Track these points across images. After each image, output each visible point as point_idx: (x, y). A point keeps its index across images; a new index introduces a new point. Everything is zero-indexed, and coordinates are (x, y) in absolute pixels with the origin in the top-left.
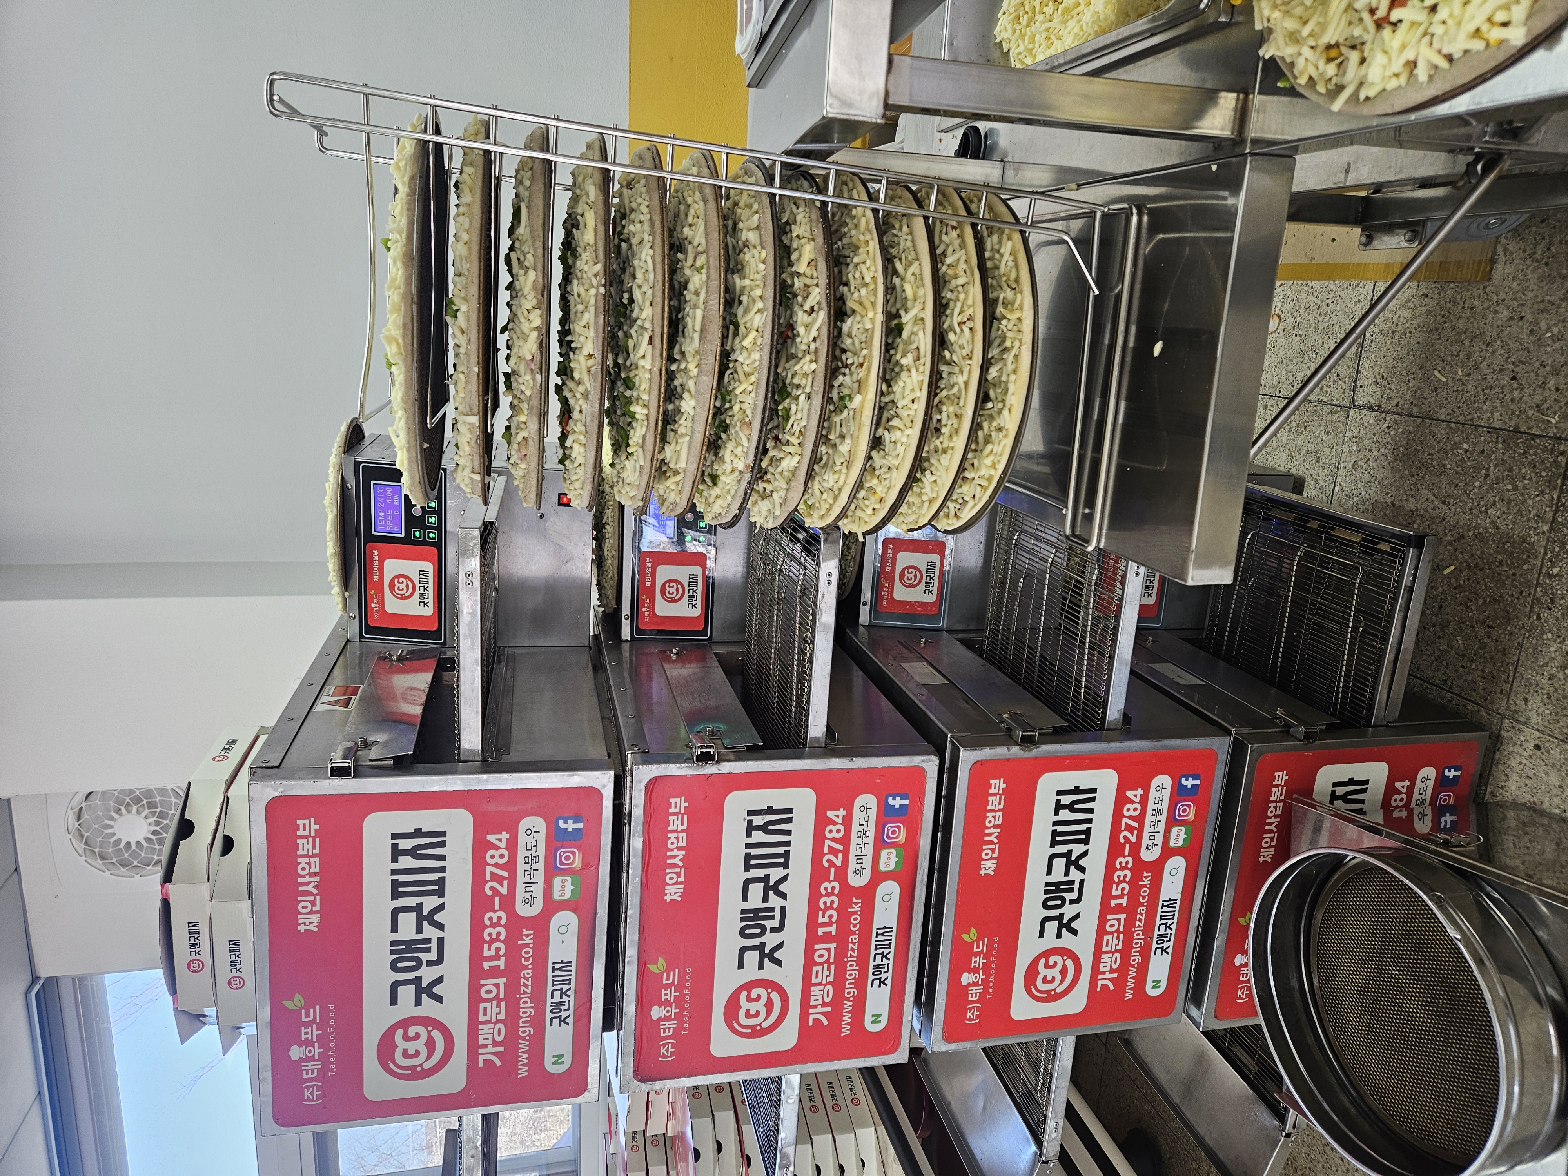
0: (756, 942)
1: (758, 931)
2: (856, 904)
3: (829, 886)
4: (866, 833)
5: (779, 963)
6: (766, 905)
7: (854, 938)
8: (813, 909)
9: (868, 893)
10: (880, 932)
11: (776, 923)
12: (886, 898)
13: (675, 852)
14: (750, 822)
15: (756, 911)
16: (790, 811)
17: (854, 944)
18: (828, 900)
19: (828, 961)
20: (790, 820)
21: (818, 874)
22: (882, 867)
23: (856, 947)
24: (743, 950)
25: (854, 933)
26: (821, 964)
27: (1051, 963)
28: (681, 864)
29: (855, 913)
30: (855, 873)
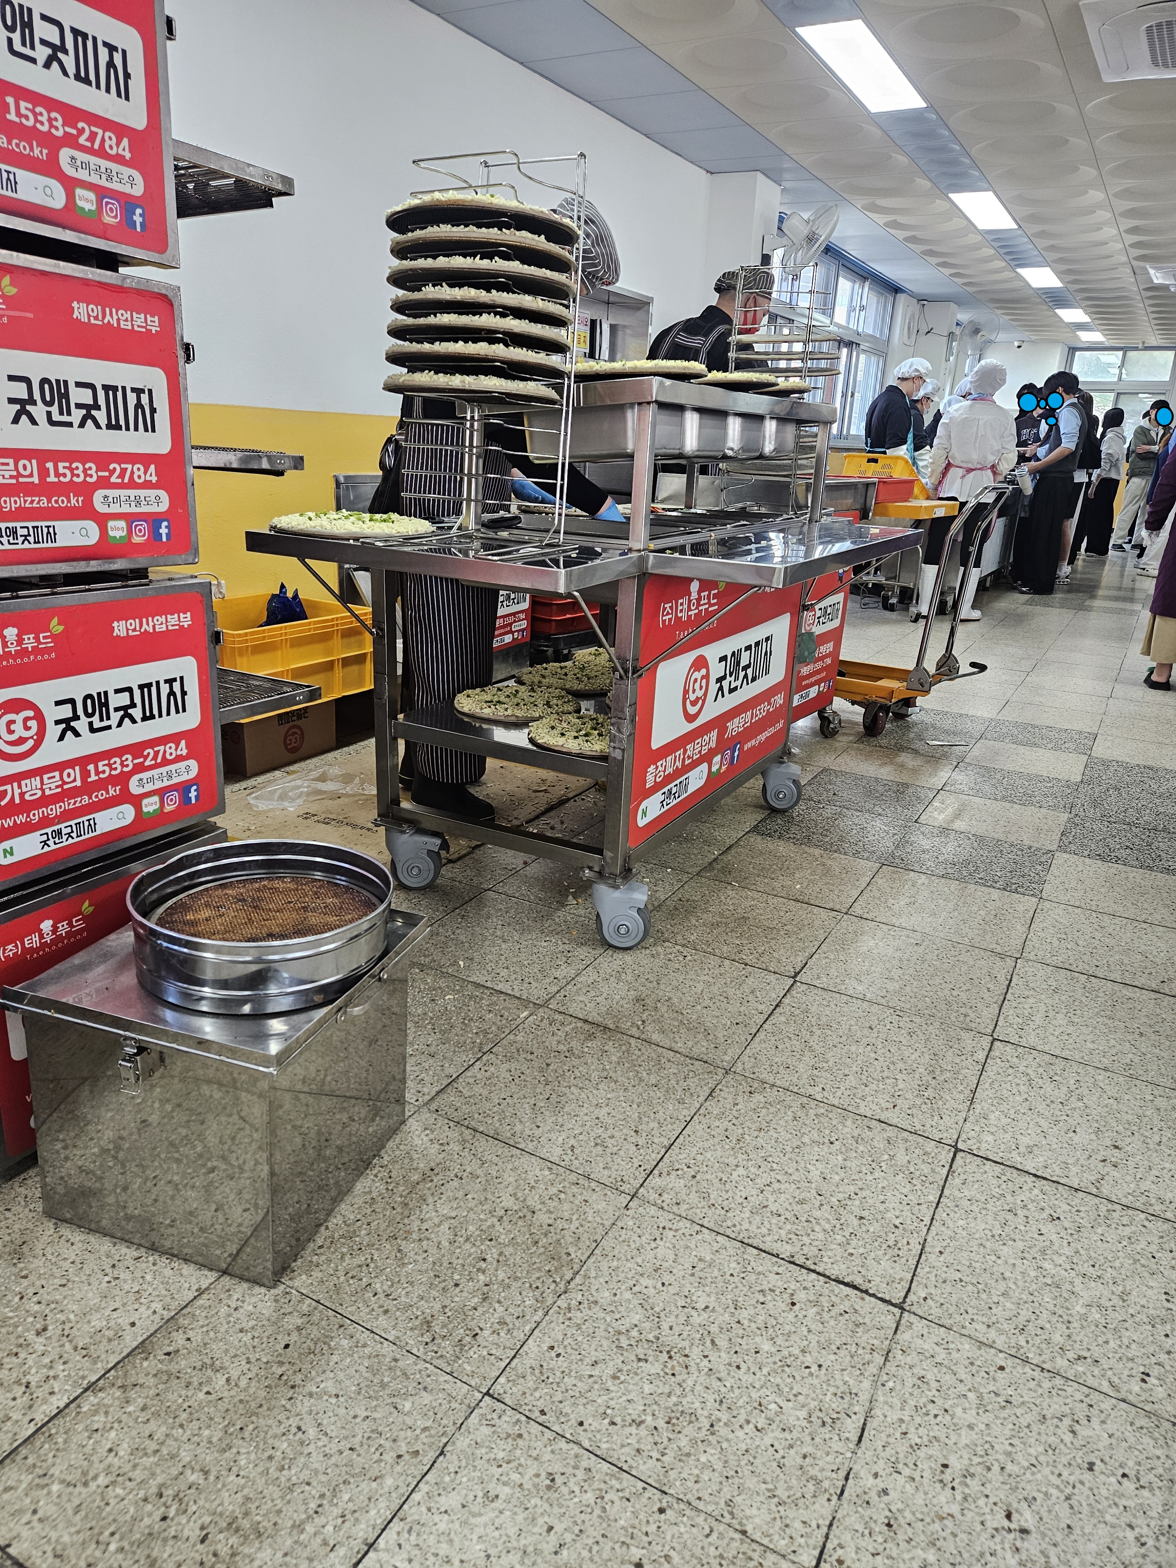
0: (37, 396)
1: (48, 398)
2: (77, 501)
3: (92, 472)
4: (138, 504)
5: (16, 420)
6: (73, 406)
7: (44, 503)
8: (71, 456)
9: (87, 512)
10: (51, 530)
11: (56, 417)
12: (84, 532)
13: (115, 317)
14: (143, 391)
15: (66, 396)
16: (153, 430)
17: (38, 503)
18: (80, 472)
19: (19, 475)
20: (146, 430)
21: (103, 459)
22: (111, 524)
23: (35, 505)
24: (27, 381)
25: (49, 501)
26: (16, 469)
27: (29, 723)
28: (106, 321)
29: (69, 501)
30: (106, 497)
